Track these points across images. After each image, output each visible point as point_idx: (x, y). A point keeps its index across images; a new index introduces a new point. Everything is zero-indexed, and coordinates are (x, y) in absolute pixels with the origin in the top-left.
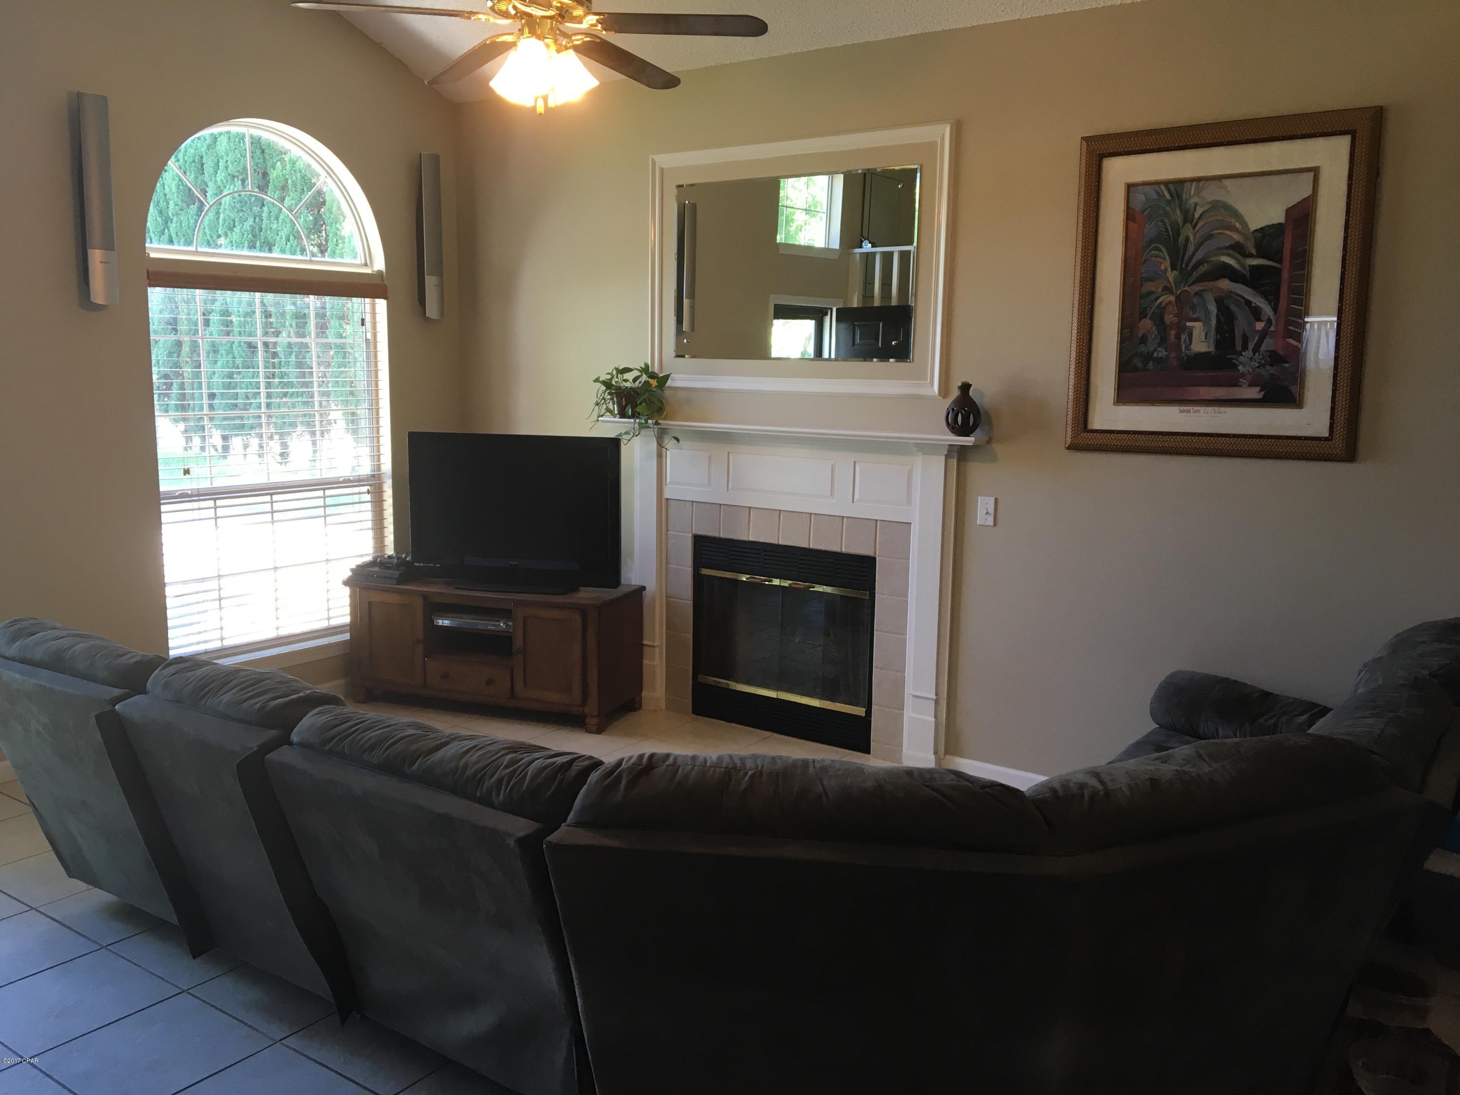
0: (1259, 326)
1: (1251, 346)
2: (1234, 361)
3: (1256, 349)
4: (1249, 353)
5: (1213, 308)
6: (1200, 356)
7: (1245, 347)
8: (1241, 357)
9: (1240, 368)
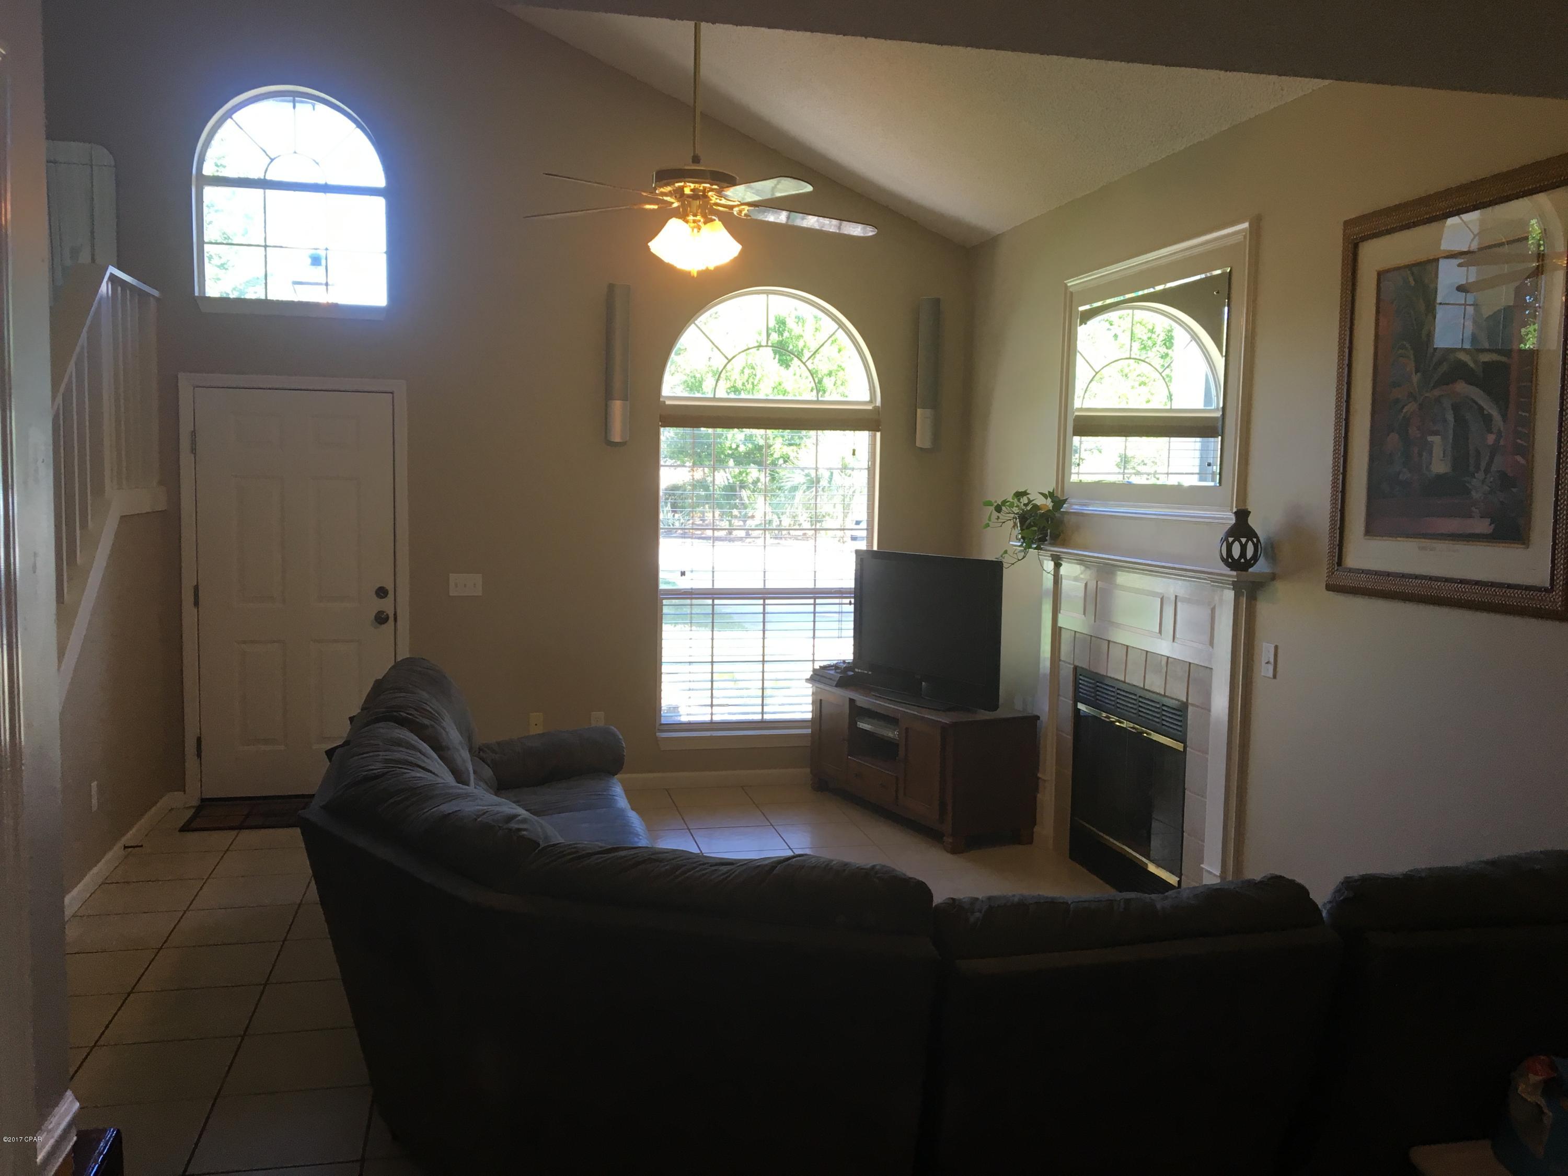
0: (1491, 439)
1: (1483, 465)
2: (1467, 485)
3: (1487, 471)
4: (1480, 475)
5: (1450, 417)
6: (1439, 477)
7: (1478, 469)
8: (1475, 480)
9: (1473, 493)
